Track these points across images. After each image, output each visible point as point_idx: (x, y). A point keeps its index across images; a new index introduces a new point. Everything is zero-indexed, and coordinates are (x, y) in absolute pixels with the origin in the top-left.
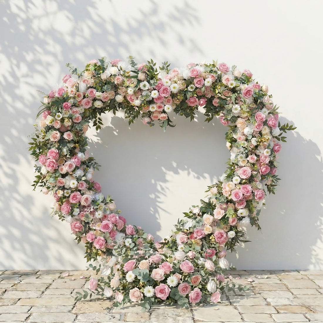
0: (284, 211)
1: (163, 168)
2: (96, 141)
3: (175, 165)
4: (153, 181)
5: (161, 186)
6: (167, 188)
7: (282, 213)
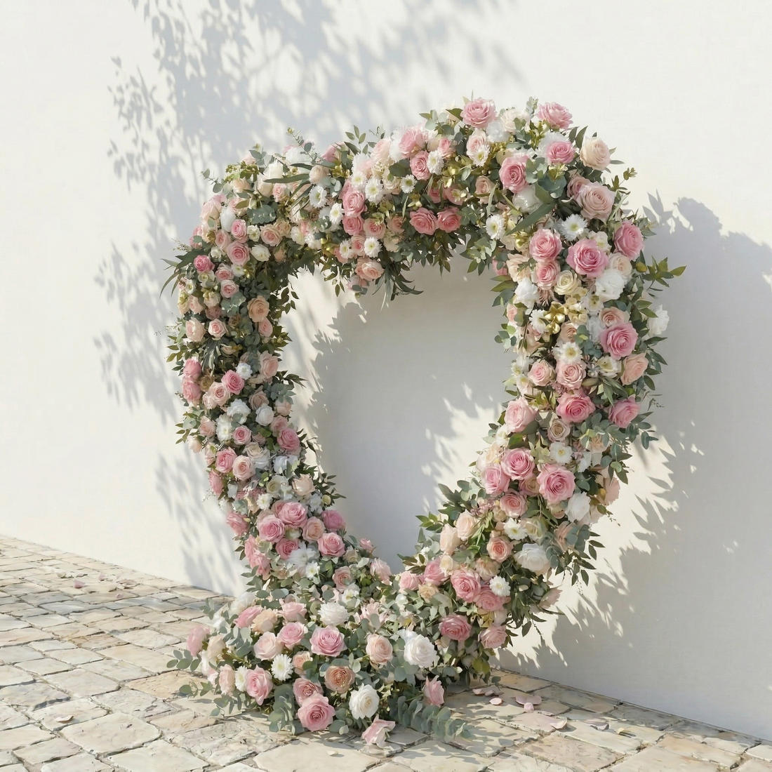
0: (736, 543)
1: (447, 403)
2: (333, 338)
3: (468, 392)
4: (428, 434)
5: (442, 445)
6: (455, 453)
7: (728, 550)
